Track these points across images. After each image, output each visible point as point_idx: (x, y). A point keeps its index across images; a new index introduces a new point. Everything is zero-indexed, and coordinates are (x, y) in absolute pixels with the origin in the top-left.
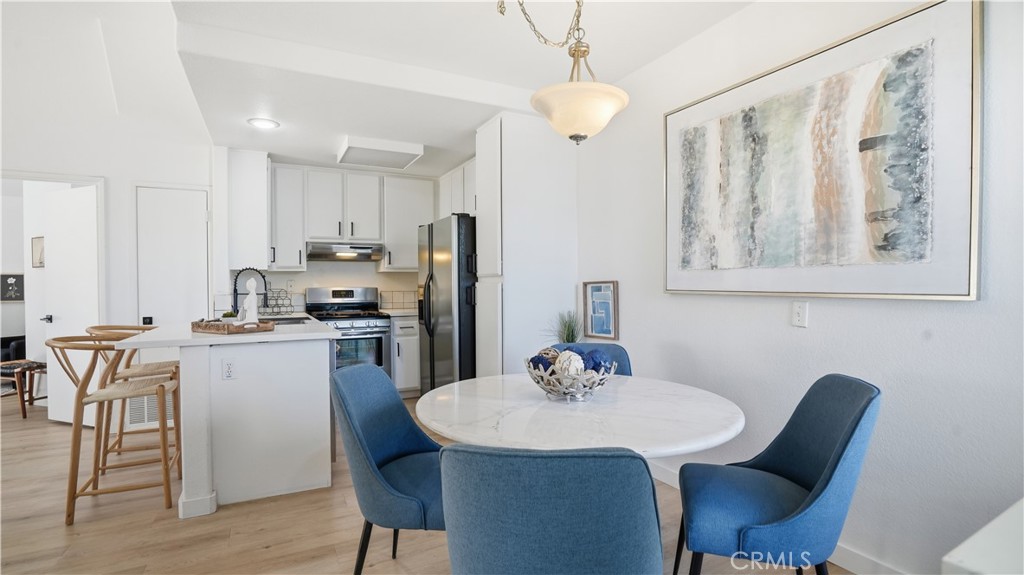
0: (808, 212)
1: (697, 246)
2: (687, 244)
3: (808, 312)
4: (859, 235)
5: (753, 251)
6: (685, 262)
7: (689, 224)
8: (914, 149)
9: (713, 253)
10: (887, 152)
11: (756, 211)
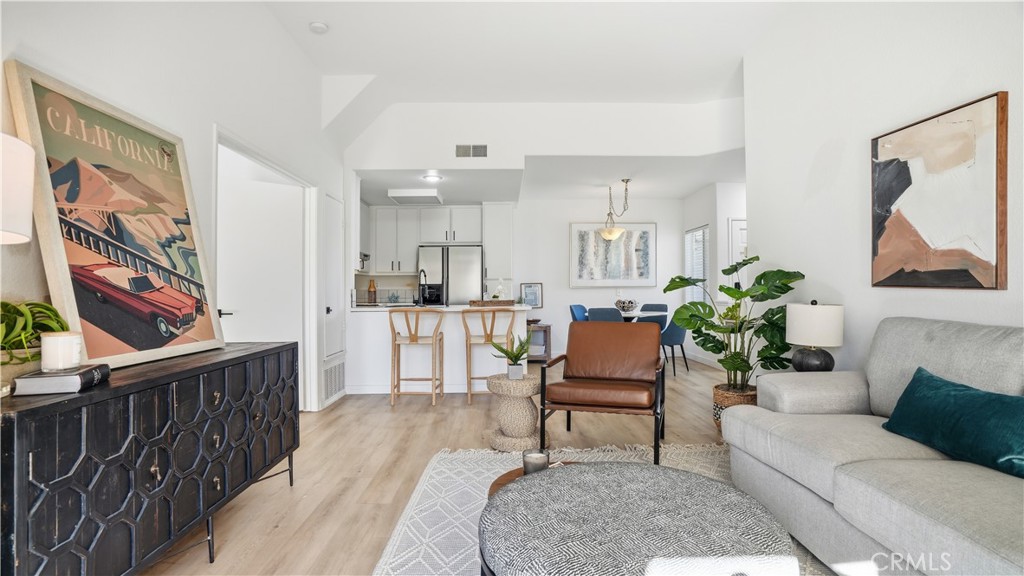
0: (623, 265)
1: (585, 272)
2: (581, 270)
3: (621, 291)
4: (635, 272)
5: (606, 274)
6: (580, 276)
7: (582, 263)
8: (646, 254)
9: (592, 274)
10: (641, 253)
11: (607, 262)
